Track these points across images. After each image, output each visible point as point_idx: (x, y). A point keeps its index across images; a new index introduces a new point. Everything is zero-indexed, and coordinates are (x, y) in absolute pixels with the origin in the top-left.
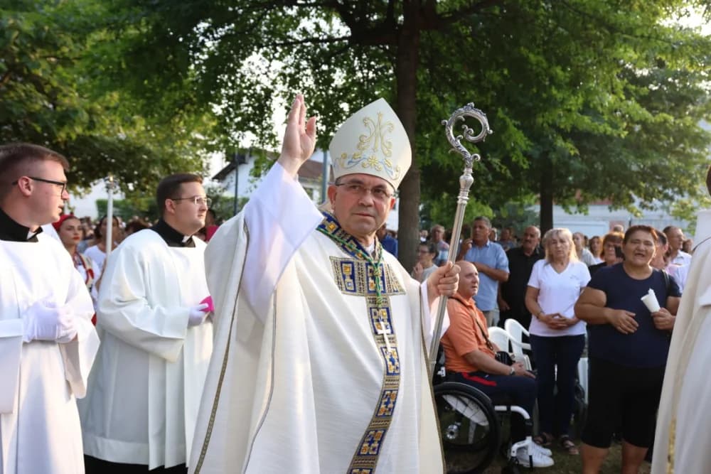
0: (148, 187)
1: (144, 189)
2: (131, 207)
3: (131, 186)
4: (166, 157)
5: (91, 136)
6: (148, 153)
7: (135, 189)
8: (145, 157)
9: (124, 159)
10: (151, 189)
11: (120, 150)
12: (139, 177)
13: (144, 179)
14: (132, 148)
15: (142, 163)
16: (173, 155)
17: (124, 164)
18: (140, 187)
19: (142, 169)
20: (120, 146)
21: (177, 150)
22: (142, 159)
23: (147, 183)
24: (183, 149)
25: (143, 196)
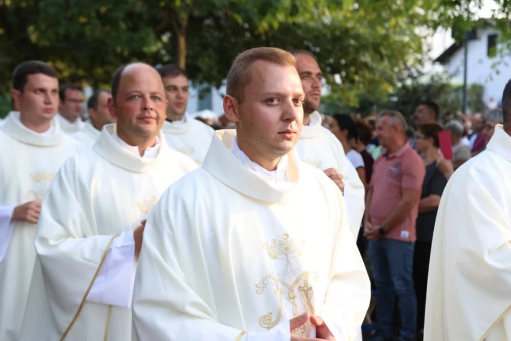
0: (357, 78)
1: (352, 82)
2: (337, 103)
3: (338, 79)
4: (378, 40)
5: (294, 24)
6: (357, 37)
7: (343, 82)
8: (352, 42)
9: (329, 47)
10: (361, 79)
11: (325, 35)
12: (347, 66)
13: (353, 69)
14: (338, 33)
15: (351, 50)
16: (386, 37)
17: (329, 53)
18: (348, 79)
19: (351, 57)
20: (325, 31)
21: (391, 32)
22: (349, 45)
23: (356, 73)
24: (398, 29)
25: (351, 89)
